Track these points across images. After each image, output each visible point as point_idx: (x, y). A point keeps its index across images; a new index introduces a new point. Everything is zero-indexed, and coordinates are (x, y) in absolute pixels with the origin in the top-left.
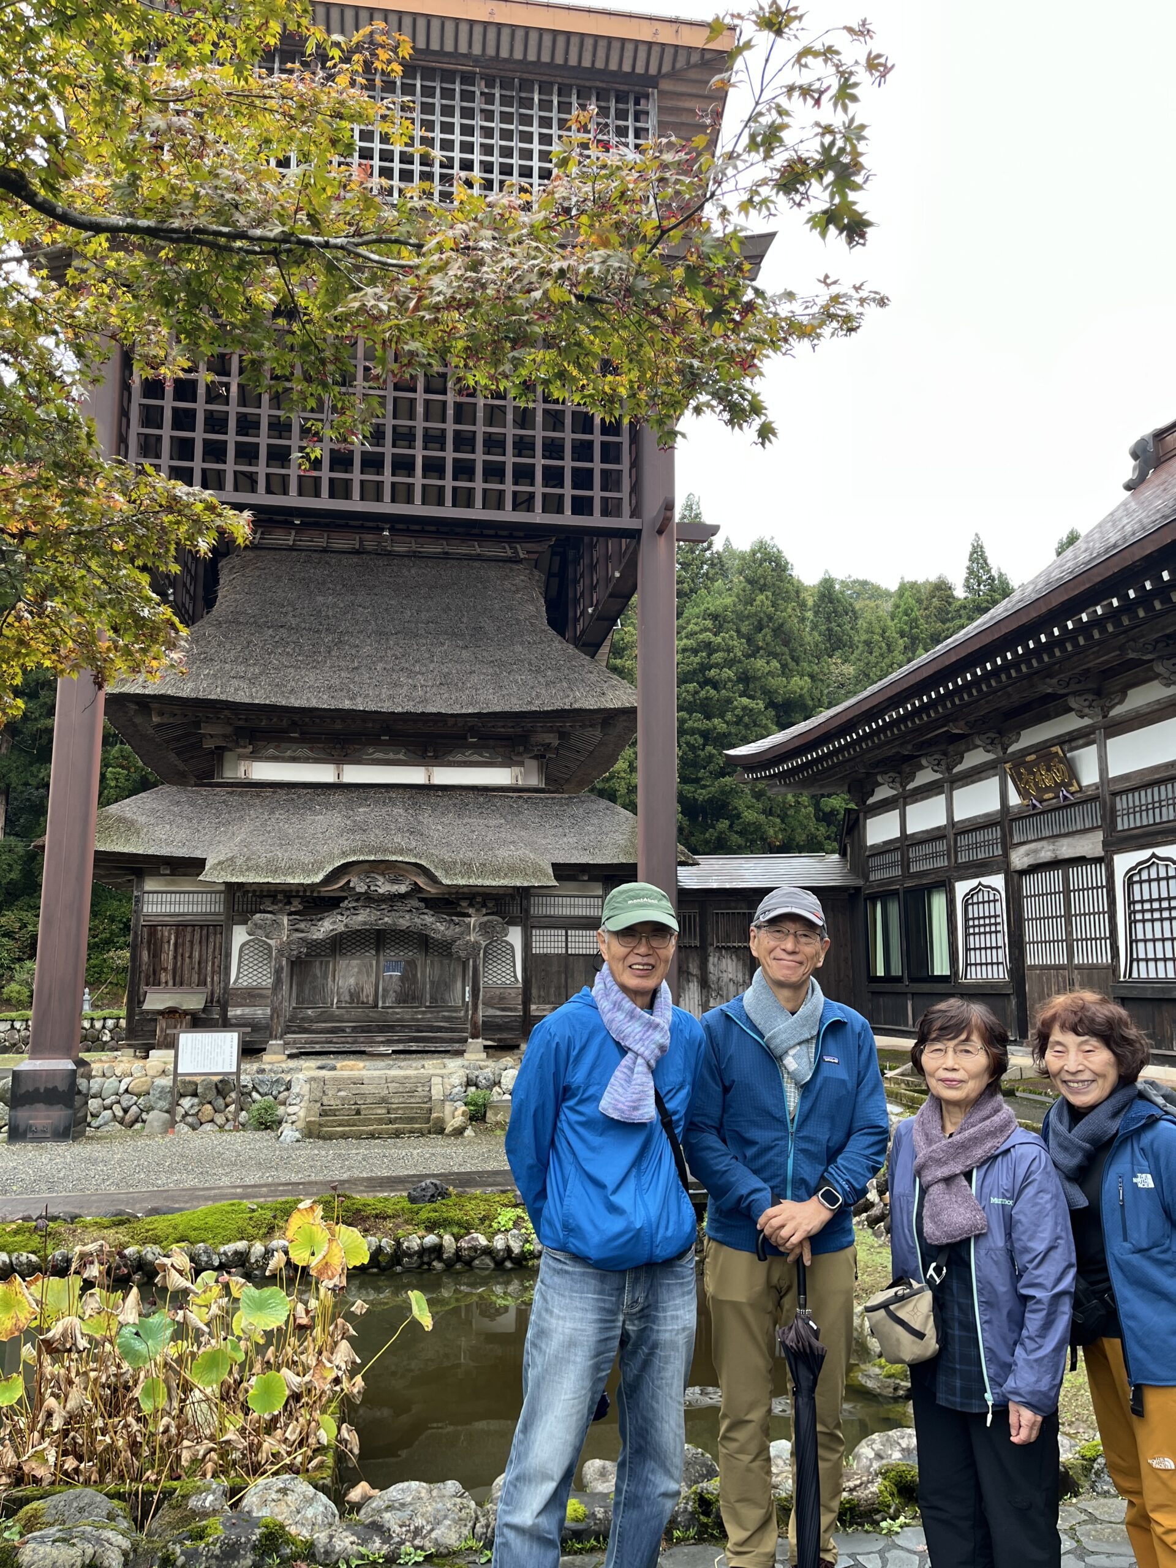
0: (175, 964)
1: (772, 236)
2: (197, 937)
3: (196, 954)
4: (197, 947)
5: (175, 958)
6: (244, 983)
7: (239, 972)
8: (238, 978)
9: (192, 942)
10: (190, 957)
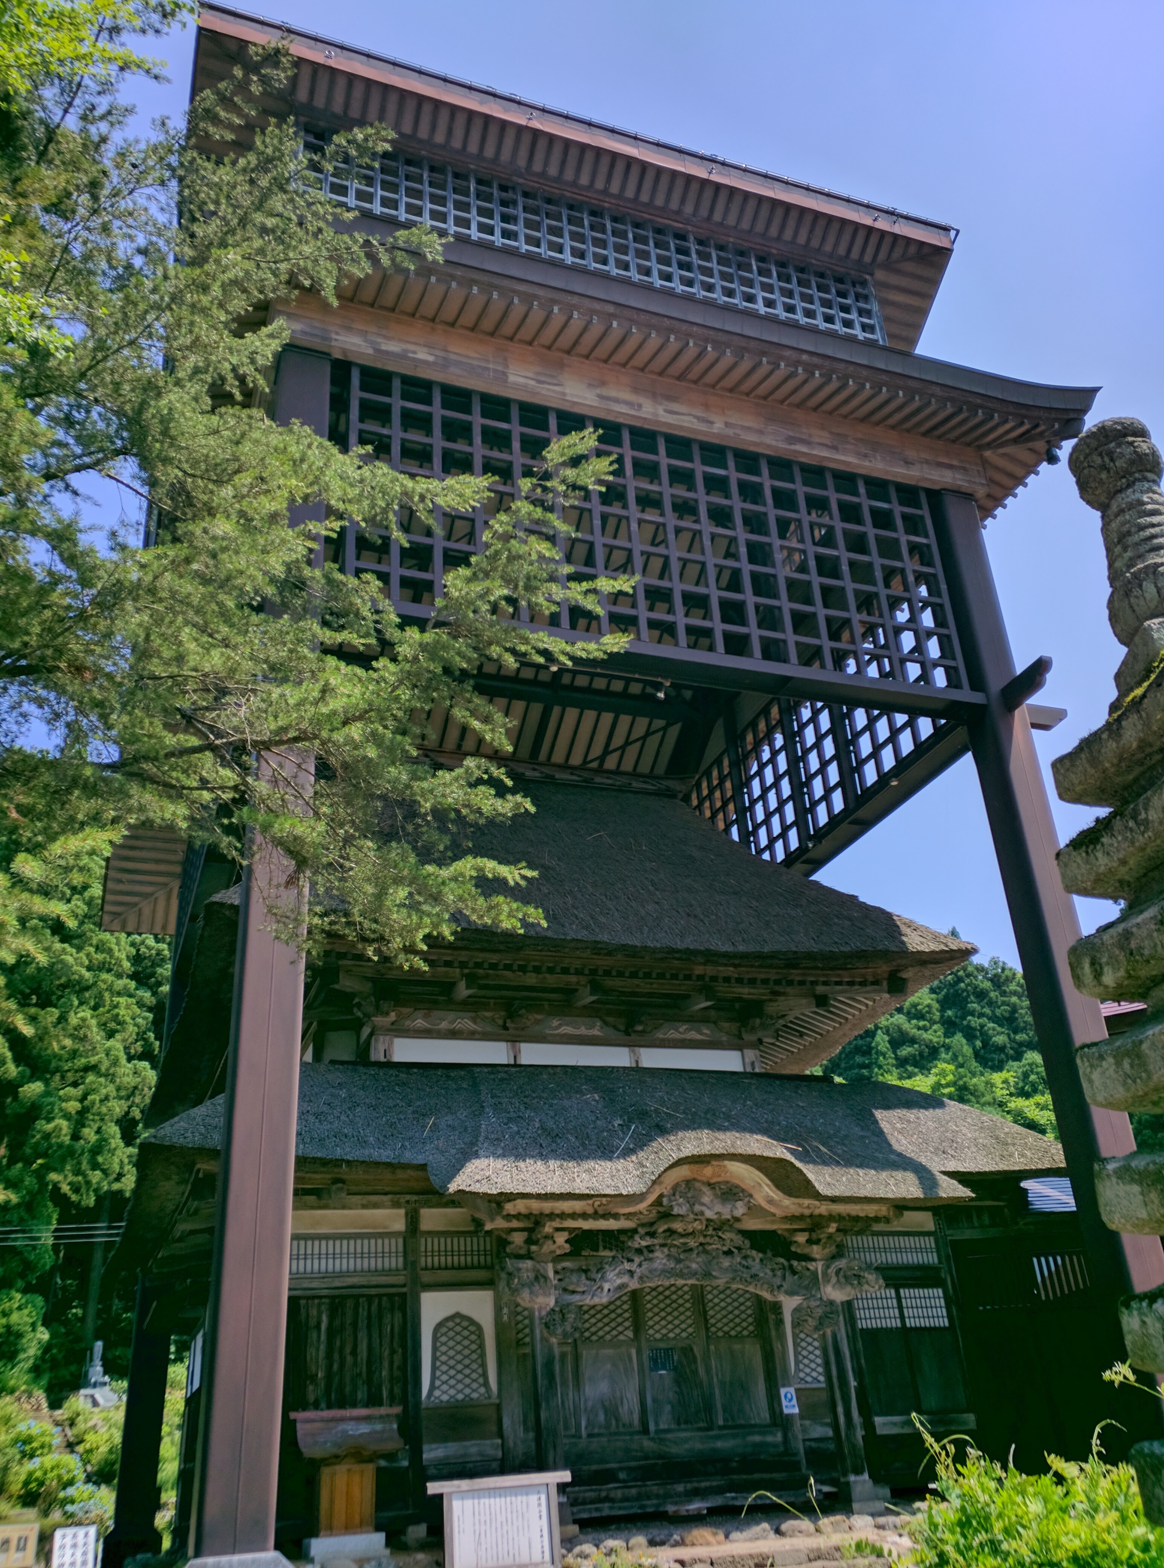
0: (330, 1367)
1: (1095, 390)
2: (363, 1313)
3: (363, 1347)
4: (362, 1335)
5: (329, 1355)
6: (443, 1396)
7: (433, 1378)
8: (432, 1387)
9: (355, 1324)
10: (354, 1353)
